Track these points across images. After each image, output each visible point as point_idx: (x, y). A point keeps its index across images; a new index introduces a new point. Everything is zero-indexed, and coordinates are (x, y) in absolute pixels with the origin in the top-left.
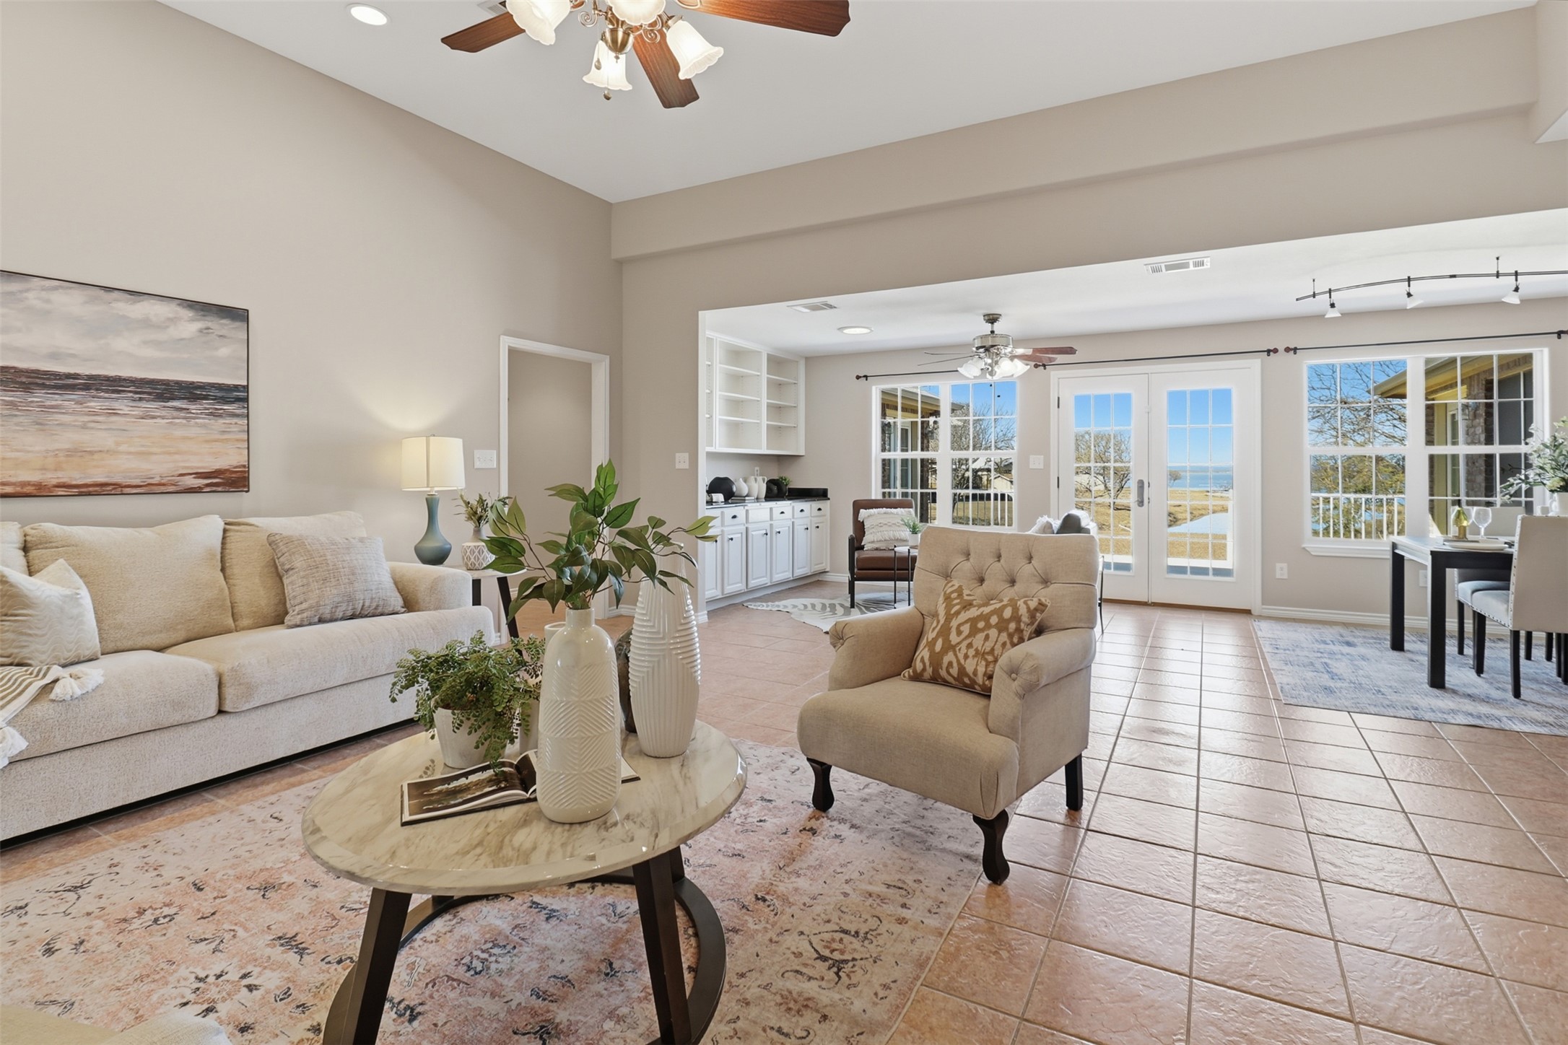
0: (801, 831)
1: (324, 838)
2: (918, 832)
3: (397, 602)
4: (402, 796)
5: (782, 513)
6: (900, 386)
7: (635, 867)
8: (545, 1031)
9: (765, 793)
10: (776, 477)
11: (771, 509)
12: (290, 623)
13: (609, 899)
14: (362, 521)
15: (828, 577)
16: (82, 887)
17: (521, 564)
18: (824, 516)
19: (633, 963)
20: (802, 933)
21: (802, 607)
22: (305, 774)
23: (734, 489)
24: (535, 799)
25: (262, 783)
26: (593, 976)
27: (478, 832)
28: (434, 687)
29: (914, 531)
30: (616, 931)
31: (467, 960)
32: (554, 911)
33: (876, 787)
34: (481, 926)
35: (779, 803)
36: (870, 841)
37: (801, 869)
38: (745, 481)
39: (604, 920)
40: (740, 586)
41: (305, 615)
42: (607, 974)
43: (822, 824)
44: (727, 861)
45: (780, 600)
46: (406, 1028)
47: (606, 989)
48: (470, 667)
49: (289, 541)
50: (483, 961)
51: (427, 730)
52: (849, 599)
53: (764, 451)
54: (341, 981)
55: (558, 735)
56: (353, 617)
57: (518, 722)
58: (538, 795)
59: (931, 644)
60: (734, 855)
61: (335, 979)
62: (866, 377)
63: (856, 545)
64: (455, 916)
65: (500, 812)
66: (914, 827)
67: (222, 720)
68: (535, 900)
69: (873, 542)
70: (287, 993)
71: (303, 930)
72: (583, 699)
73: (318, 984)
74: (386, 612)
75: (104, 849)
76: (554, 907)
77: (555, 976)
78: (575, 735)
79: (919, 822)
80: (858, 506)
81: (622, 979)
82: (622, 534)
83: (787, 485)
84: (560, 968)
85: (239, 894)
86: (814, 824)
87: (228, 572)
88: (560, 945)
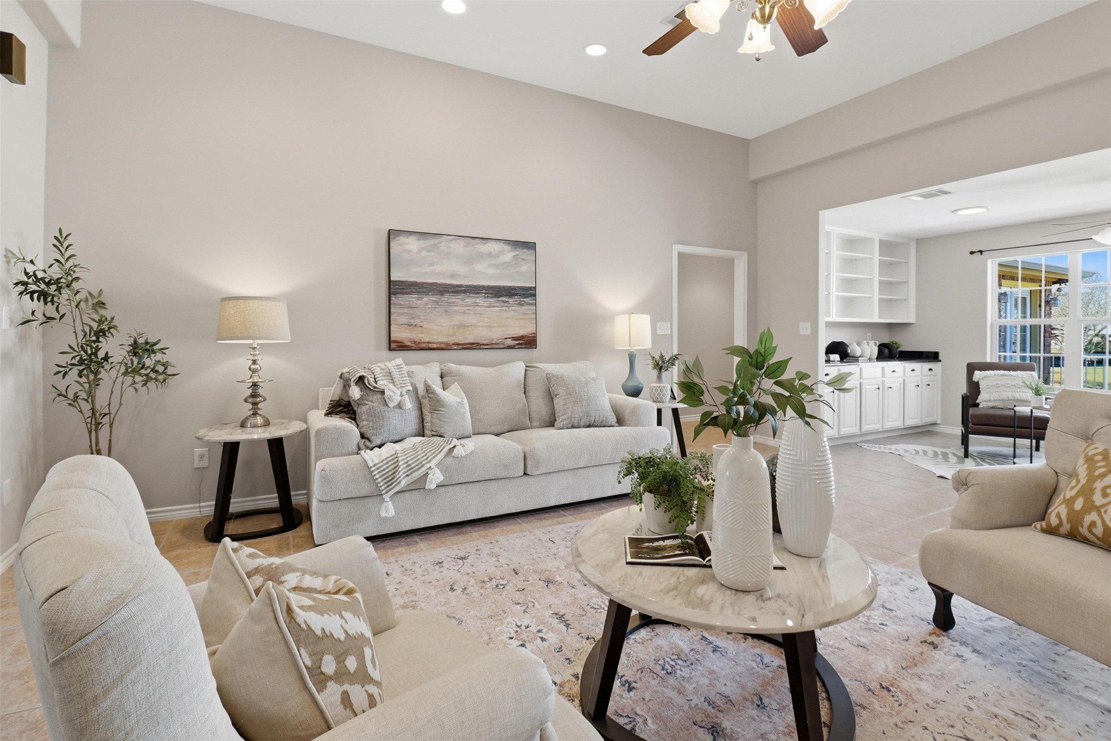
0: (922, 642)
1: (584, 561)
2: (1049, 674)
3: (613, 419)
4: (625, 545)
5: (894, 371)
6: (1020, 258)
7: (784, 635)
8: (715, 730)
9: (886, 602)
10: (887, 341)
11: (883, 368)
12: (558, 426)
13: (758, 651)
14: (593, 367)
15: (940, 429)
16: (465, 558)
17: (701, 400)
18: (936, 375)
19: (778, 704)
20: (926, 728)
21: (914, 452)
22: (565, 518)
23: (849, 351)
24: (710, 567)
25: (545, 519)
26: (748, 703)
27: (674, 580)
28: (643, 477)
29: (1038, 393)
30: (763, 676)
31: (661, 662)
32: (718, 647)
33: (999, 622)
34: (670, 642)
35: (899, 613)
36: (994, 668)
37: (924, 674)
38: (858, 344)
39: (754, 665)
40: (855, 430)
41: (565, 422)
42: (759, 706)
43: (943, 641)
44: (854, 649)
45: (892, 445)
46: (626, 694)
47: (758, 716)
48: (665, 468)
49: (556, 377)
50: (672, 667)
51: (638, 505)
52: (963, 450)
53: (876, 319)
54: (589, 651)
55: (728, 524)
56: (589, 426)
57: (695, 510)
58: (712, 563)
59: (1070, 502)
60: (859, 646)
61: (585, 649)
62: (981, 252)
63: (970, 402)
64: (653, 630)
65: (686, 569)
66: (1043, 668)
67: (526, 478)
68: (704, 635)
69: (988, 401)
70: (560, 650)
71: (570, 613)
72: (746, 502)
73: (576, 649)
74: (607, 425)
75: (474, 540)
76: (718, 644)
77: (720, 694)
78: (739, 528)
79: (1050, 665)
80: (971, 368)
81: (770, 713)
82: (778, 384)
83: (897, 348)
84: (724, 689)
85: (535, 582)
86: (933, 638)
87: (527, 394)
88: (723, 673)
